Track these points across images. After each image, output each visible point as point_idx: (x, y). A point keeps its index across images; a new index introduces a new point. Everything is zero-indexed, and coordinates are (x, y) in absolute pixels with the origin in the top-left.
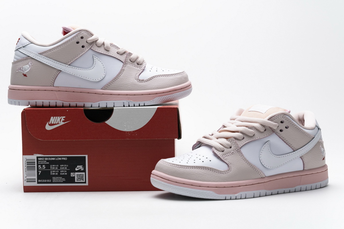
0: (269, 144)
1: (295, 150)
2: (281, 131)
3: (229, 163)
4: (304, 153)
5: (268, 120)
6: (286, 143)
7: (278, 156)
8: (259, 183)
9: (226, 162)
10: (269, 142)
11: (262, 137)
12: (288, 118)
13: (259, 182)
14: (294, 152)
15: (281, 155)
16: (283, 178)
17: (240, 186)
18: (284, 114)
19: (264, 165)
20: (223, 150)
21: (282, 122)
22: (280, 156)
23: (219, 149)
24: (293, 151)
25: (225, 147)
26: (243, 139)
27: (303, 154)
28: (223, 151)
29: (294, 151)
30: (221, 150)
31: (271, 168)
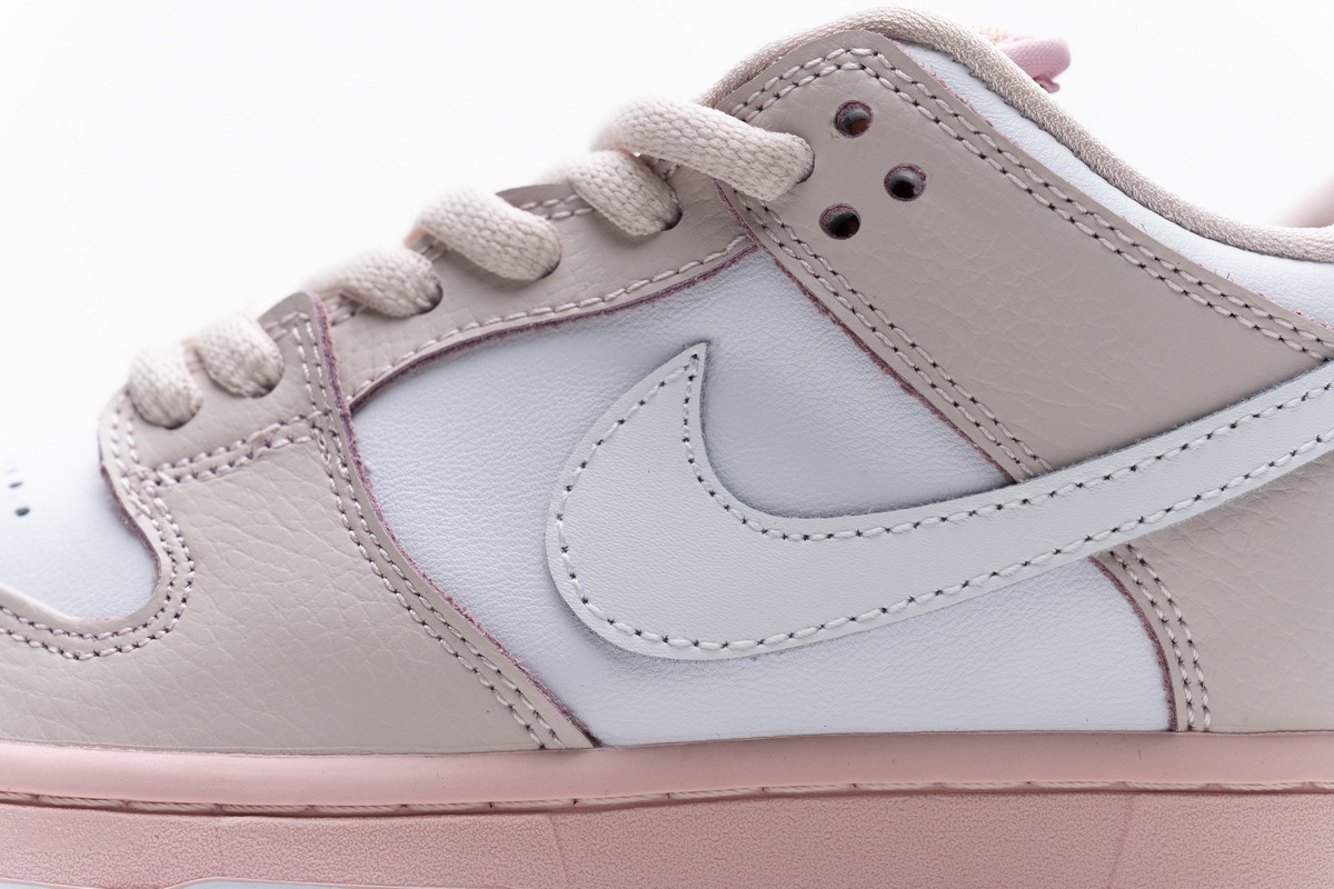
0: (698, 381)
1: (1013, 470)
2: (843, 226)
3: (181, 553)
4: (1159, 521)
5: (715, 103)
6: (895, 375)
7: (797, 526)
8: (491, 810)
9: (153, 536)
10: (700, 350)
11: (625, 299)
12: (928, 79)
13: (501, 800)
14: (999, 496)
15: (824, 515)
16: (855, 793)
17: (219, 811)
18: (898, 34)
19: (582, 612)
20: (175, 414)
21: (852, 123)
22: (818, 527)
23: (147, 402)
24: (989, 474)
25: (216, 385)
26: (424, 311)
27: (1143, 530)
28: (176, 425)
29: (1011, 481)
30: (156, 413)
31: (663, 651)
